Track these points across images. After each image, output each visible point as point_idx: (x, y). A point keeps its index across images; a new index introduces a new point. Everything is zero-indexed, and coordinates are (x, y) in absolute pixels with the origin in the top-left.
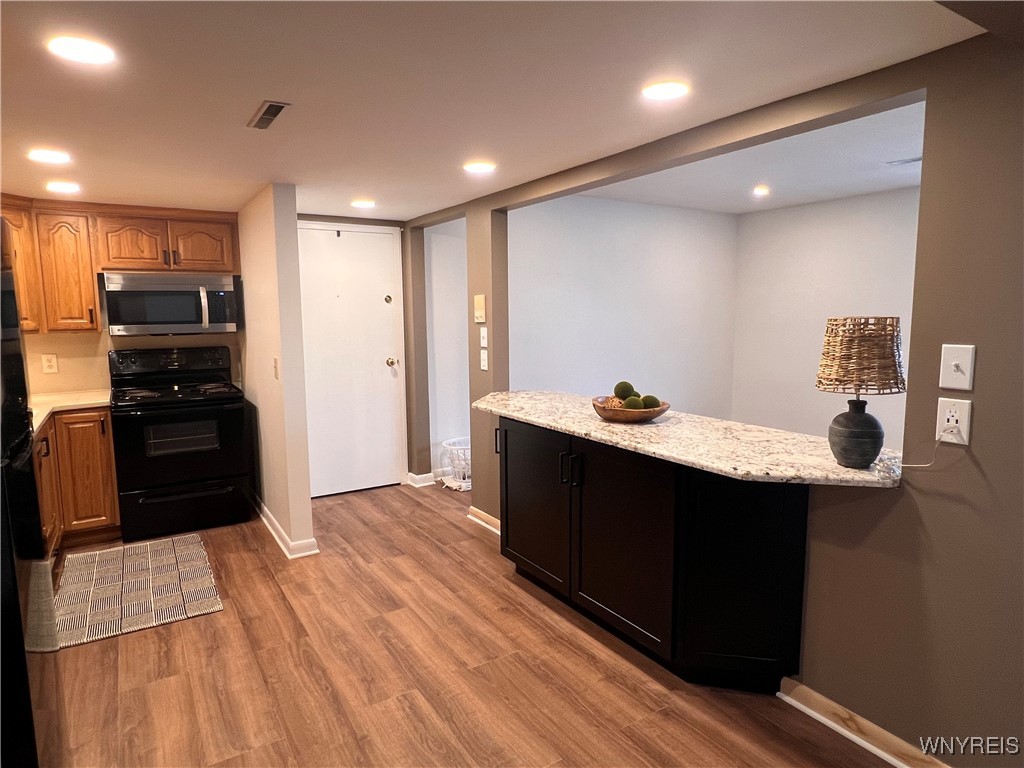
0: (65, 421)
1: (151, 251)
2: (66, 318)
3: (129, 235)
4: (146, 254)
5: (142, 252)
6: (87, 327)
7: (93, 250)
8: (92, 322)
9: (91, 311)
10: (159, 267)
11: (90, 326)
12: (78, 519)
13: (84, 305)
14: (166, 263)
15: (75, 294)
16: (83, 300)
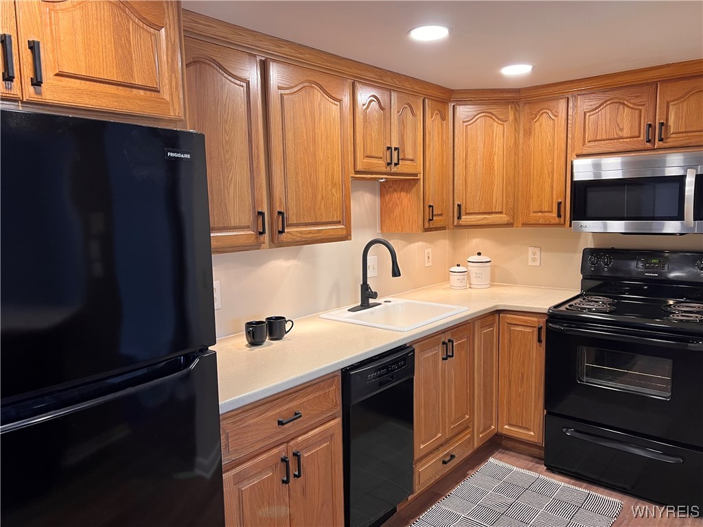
0: (508, 321)
1: (631, 129)
2: (537, 212)
3: (608, 111)
4: (626, 133)
5: (622, 130)
6: (553, 221)
7: (570, 136)
8: (559, 216)
9: (559, 204)
10: (641, 147)
11: (557, 220)
12: (510, 425)
13: (555, 196)
14: (649, 141)
15: (547, 186)
16: (554, 193)
